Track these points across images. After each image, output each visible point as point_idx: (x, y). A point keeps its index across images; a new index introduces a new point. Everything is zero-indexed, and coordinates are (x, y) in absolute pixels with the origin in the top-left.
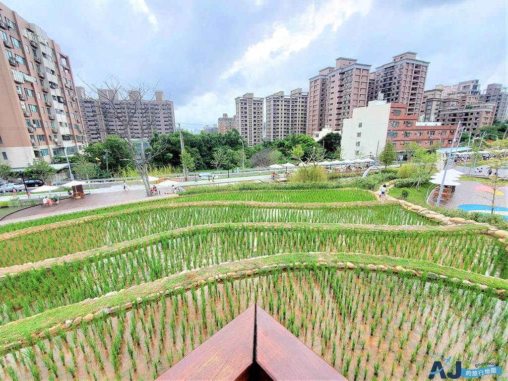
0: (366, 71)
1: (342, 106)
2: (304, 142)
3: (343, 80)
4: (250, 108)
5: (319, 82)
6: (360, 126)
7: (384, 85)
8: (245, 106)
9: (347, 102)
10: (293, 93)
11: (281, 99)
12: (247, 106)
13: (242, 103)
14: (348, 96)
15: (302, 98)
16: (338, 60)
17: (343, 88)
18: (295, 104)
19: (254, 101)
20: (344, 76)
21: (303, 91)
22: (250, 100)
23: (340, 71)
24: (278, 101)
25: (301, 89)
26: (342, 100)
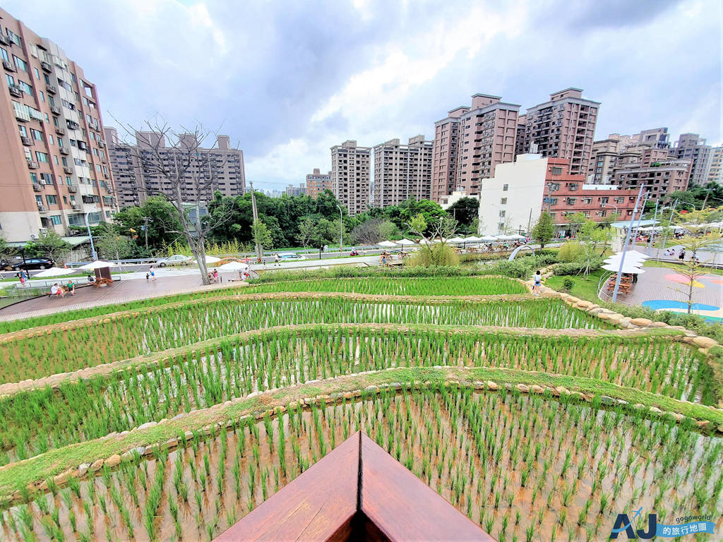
0: (513, 114)
1: (480, 160)
2: (427, 210)
3: (481, 124)
4: (352, 160)
5: (448, 127)
6: (506, 188)
7: (539, 133)
8: (345, 159)
9: (487, 156)
10: (413, 141)
11: (395, 150)
12: (348, 159)
13: (340, 155)
14: (488, 147)
15: (425, 149)
16: (474, 97)
17: (481, 136)
18: (415, 157)
19: (357, 152)
20: (483, 119)
21: (425, 140)
22: (352, 150)
23: (478, 113)
24: (391, 152)
25: (423, 137)
26: (480, 152)
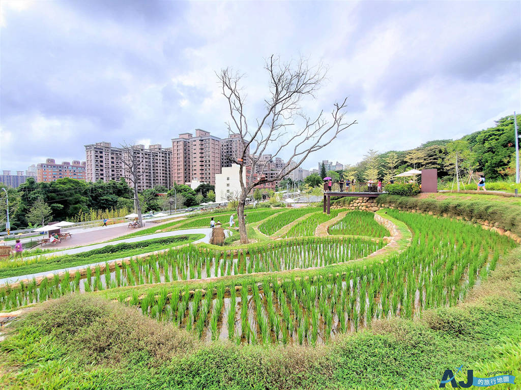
1: (203, 164)
3: (202, 145)
4: (107, 158)
5: (181, 143)
6: (228, 179)
8: (101, 155)
9: (208, 161)
10: (152, 147)
11: (141, 152)
13: (96, 151)
14: (207, 157)
15: (162, 153)
16: (197, 130)
17: (203, 151)
18: (156, 157)
19: (112, 150)
20: (203, 143)
22: (107, 149)
23: (200, 138)
26: (203, 159)
